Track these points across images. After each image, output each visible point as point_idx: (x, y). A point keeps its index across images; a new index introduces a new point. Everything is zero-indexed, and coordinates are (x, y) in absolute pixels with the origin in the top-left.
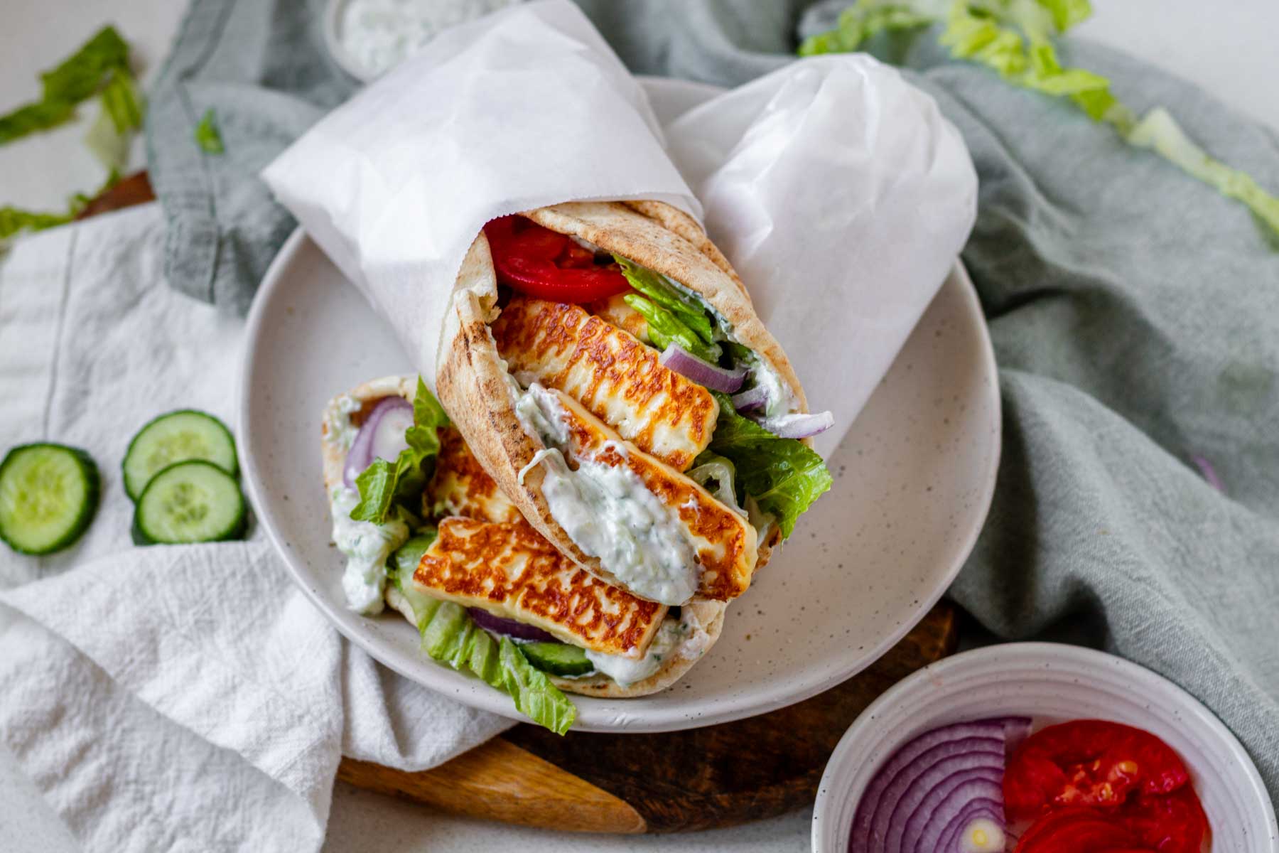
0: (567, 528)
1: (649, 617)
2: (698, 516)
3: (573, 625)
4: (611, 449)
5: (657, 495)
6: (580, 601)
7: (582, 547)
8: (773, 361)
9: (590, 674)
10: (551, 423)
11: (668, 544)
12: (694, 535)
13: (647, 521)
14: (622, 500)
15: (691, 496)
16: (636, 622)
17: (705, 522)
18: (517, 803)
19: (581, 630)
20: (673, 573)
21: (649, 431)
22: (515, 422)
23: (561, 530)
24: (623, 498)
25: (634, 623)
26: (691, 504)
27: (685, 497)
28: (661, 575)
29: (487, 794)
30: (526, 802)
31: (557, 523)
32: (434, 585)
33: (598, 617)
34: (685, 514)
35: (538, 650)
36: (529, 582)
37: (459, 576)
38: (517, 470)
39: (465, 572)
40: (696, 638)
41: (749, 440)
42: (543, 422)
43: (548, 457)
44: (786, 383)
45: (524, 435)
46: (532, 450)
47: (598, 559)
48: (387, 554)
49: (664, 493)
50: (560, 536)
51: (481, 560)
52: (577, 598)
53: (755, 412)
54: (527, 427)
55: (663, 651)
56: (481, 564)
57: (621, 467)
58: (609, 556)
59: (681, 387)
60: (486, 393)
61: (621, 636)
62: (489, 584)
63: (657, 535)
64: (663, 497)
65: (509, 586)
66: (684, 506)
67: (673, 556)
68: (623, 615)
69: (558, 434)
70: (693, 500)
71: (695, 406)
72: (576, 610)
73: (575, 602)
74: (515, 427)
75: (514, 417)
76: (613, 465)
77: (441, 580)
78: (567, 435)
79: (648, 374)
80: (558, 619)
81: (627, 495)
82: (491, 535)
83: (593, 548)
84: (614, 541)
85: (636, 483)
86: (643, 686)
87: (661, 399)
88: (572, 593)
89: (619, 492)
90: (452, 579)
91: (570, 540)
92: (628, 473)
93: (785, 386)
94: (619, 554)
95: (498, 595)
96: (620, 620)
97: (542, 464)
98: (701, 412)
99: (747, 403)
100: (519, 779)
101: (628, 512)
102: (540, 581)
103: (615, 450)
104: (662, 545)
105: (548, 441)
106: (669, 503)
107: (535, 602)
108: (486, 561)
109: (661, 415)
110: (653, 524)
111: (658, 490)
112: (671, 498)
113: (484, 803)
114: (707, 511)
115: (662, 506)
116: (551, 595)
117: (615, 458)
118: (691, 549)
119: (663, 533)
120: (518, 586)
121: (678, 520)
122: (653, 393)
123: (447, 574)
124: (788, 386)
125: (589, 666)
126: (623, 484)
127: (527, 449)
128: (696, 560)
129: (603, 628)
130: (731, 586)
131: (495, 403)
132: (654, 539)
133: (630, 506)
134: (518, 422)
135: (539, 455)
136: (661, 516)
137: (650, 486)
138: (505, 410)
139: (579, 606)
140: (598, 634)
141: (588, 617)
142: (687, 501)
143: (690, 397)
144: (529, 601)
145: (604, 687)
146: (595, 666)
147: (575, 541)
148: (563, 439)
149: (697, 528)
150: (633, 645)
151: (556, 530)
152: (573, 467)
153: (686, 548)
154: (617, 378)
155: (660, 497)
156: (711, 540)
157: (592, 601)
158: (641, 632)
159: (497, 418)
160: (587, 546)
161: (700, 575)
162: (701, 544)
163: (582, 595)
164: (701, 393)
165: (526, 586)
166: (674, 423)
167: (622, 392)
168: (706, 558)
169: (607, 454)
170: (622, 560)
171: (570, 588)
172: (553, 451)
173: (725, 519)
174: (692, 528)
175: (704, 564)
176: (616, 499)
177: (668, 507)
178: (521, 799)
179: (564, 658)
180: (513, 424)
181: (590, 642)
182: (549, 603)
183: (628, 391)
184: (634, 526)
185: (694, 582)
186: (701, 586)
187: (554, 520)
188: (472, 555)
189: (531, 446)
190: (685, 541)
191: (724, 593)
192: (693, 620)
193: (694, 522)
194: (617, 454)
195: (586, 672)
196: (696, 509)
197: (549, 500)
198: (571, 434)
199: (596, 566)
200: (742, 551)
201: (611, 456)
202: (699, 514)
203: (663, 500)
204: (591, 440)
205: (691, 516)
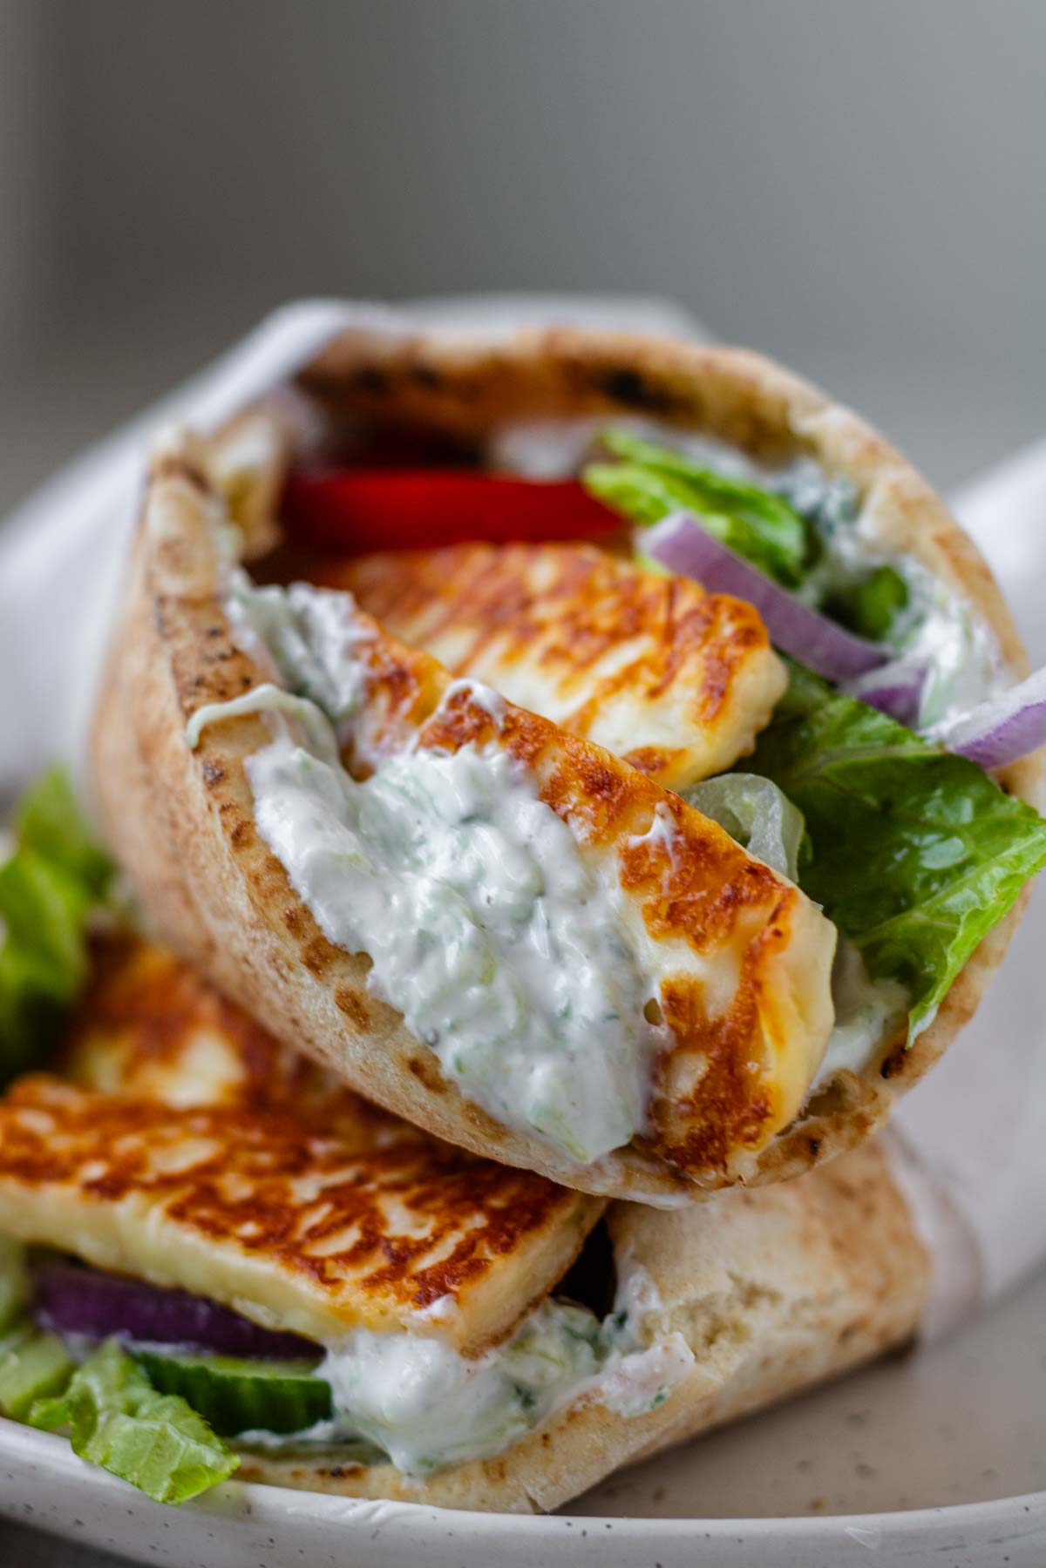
0: (290, 859)
2: (672, 868)
3: (292, 1254)
4: (460, 699)
5: (565, 819)
6: (331, 1214)
7: (324, 918)
8: (954, 562)
9: (321, 1428)
10: (319, 663)
11: (576, 953)
12: (654, 936)
13: (523, 879)
14: (465, 828)
15: (660, 806)
16: (472, 1248)
17: (687, 886)
19: (317, 1268)
20: (575, 1031)
22: (217, 624)
23: (276, 866)
24: (468, 820)
25: (464, 1252)
26: (658, 829)
27: (640, 818)
28: (538, 1029)
31: (266, 845)
33: (369, 1242)
34: (637, 871)
36: (205, 1180)
38: (189, 712)
39: (40, 1148)
40: (652, 1351)
42: (296, 649)
44: (984, 627)
45: (236, 652)
46: (245, 680)
47: (363, 961)
49: (588, 809)
50: (268, 880)
52: (325, 1210)
54: (247, 640)
57: (479, 750)
58: (396, 947)
59: (689, 602)
60: (159, 559)
61: (420, 1277)
62: (94, 1170)
63: (549, 926)
64: (581, 824)
65: (147, 1178)
66: (635, 841)
67: (583, 988)
68: (437, 1239)
69: (332, 686)
70: (663, 816)
71: (716, 644)
72: (313, 1230)
73: (316, 1216)
74: (214, 633)
75: (219, 614)
76: (460, 747)
79: (612, 612)
80: (256, 1246)
81: (480, 815)
83: (354, 921)
84: (419, 913)
85: (515, 784)
87: (630, 651)
88: (313, 1206)
89: (461, 802)
91: (294, 894)
92: (495, 757)
93: (980, 635)
94: (426, 945)
95: (111, 1188)
96: (424, 1247)
97: (264, 719)
98: (732, 655)
99: (872, 692)
101: (476, 858)
102: (239, 1183)
103: (471, 699)
104: (557, 952)
106: (596, 838)
107: (203, 1213)
108: (107, 1138)
109: (625, 679)
110: (541, 894)
111: (571, 802)
112: (605, 821)
114: (699, 852)
115: (578, 850)
116: (260, 1206)
117: (469, 723)
118: (641, 981)
119: (564, 923)
121: (613, 894)
122: (615, 641)
124: (987, 632)
125: (319, 1404)
126: (475, 780)
127: (232, 676)
128: (651, 1013)
130: (742, 1100)
131: (176, 579)
132: (536, 938)
133: (486, 840)
134: (227, 626)
135: (264, 694)
136: (566, 878)
137: (552, 795)
138: (201, 597)
139: (322, 1224)
140: (354, 1275)
141: (342, 1241)
142: (646, 829)
143: (709, 622)
144: (190, 1209)
145: (355, 1473)
146: (338, 1400)
147: (305, 892)
148: (345, 697)
149: (664, 910)
150: (448, 1293)
151: (257, 865)
152: (360, 773)
153: (624, 976)
154: (531, 629)
155: (573, 823)
156: (699, 941)
157: (363, 1215)
158: (477, 1268)
159: (170, 610)
160: (339, 912)
161: (660, 1064)
162: (671, 962)
163: (341, 1207)
164: (737, 613)
165: (195, 1185)
166: (654, 693)
167: (536, 651)
168: (681, 1001)
169: (450, 719)
170: (431, 962)
171: (311, 1199)
172: (306, 706)
173: (748, 877)
174: (652, 913)
175: (673, 1027)
176: (451, 822)
177: (592, 850)
180: (208, 626)
182: (245, 1218)
183: (552, 649)
184: (487, 900)
185: (635, 1083)
186: (656, 1110)
187: (259, 837)
189: (249, 674)
190: (626, 954)
191: (723, 1131)
192: (642, 1296)
193: (660, 888)
194: (477, 710)
195: (311, 1422)
196: (669, 847)
197: (257, 792)
198: (370, 688)
199: (350, 983)
200: (780, 948)
201: (460, 719)
202: (675, 859)
203: (581, 830)
204: (416, 693)
205: (653, 870)
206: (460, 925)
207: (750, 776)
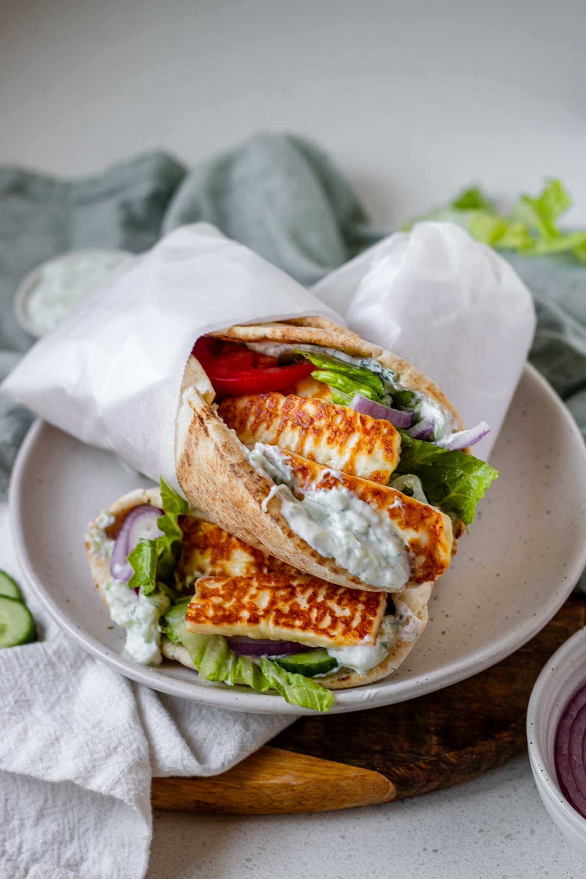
0: (306, 539)
1: (375, 611)
2: (403, 512)
3: (316, 629)
4: (327, 475)
5: (368, 503)
6: (318, 612)
7: (321, 552)
8: (434, 394)
9: (335, 670)
11: (384, 539)
12: (402, 529)
13: (365, 524)
14: (343, 513)
15: (396, 497)
16: (365, 616)
17: (409, 516)
18: (293, 790)
19: (324, 632)
20: (391, 561)
21: (352, 462)
22: (251, 469)
23: (302, 541)
24: (343, 510)
25: (364, 618)
26: (397, 503)
27: (390, 499)
28: (384, 564)
29: (269, 787)
30: (300, 788)
31: (298, 536)
32: (203, 622)
33: (335, 620)
34: (393, 514)
35: (292, 660)
36: (275, 607)
37: (220, 613)
38: (260, 502)
39: (224, 610)
40: (411, 623)
41: (427, 459)
42: (271, 467)
43: (281, 491)
44: (447, 410)
45: (260, 477)
46: (268, 486)
47: (333, 559)
48: (159, 616)
49: (374, 500)
50: (302, 545)
51: (234, 600)
52: (315, 610)
53: (427, 437)
54: (260, 471)
55: (389, 638)
56: (235, 602)
57: (337, 488)
58: (342, 555)
59: (370, 423)
60: (225, 452)
61: (356, 629)
62: (245, 614)
63: (375, 534)
64: (374, 504)
65: (261, 613)
66: (391, 507)
67: (390, 548)
68: (354, 615)
69: (284, 474)
70: (398, 500)
71: (383, 435)
72: (317, 619)
73: (314, 614)
74: (252, 472)
75: (249, 466)
76: (331, 488)
77: (207, 617)
78: (291, 475)
79: (341, 423)
80: (303, 628)
81: (346, 508)
82: (237, 583)
83: (329, 551)
84: (344, 542)
85: (351, 497)
86: (377, 671)
87: (355, 438)
88: (310, 609)
89: (340, 506)
90: (216, 616)
91: (311, 548)
92: (344, 491)
93: (446, 412)
94: (349, 552)
95: (254, 620)
96: (352, 618)
97: (277, 496)
98: (389, 438)
99: (420, 432)
100: (291, 771)
101: (349, 520)
102: (283, 605)
103: (331, 475)
104: (379, 541)
105: (277, 481)
106: (379, 507)
107: (283, 620)
108: (239, 600)
109: (358, 448)
110: (370, 526)
111: (369, 499)
112: (381, 503)
113: (268, 796)
114: (409, 507)
115: (375, 511)
116: (295, 613)
117: (332, 482)
118: (402, 541)
119: (379, 532)
120: (267, 611)
121: (388, 520)
122: (349, 434)
123: (211, 613)
124: (448, 411)
125: (334, 663)
126: (342, 499)
127: (264, 487)
128: (407, 549)
129: (341, 627)
130: (436, 565)
131: (233, 457)
132: (372, 538)
133: (350, 516)
134: (253, 468)
135: (274, 489)
136: (375, 519)
137: (363, 497)
138: (242, 461)
139: (318, 616)
140: (337, 632)
141: (327, 621)
142: (393, 503)
143: (378, 429)
144: (279, 620)
145: (348, 678)
146: (339, 661)
147: (314, 547)
148: (289, 477)
149: (404, 523)
150: (367, 633)
151: (298, 542)
152: (300, 498)
153: (398, 541)
154: (318, 432)
155: (372, 504)
156: (416, 529)
157: (327, 610)
158: (370, 623)
159: (237, 468)
161: (411, 561)
162: (409, 535)
163: (318, 608)
164: (386, 425)
165: (274, 611)
166: (370, 452)
167: (324, 439)
168: (414, 545)
169: (325, 481)
170: (352, 556)
171: (307, 606)
172: (283, 486)
173: (424, 511)
174: (400, 524)
175: (414, 551)
176: (338, 513)
177: (378, 511)
178: (296, 786)
179: (312, 660)
180: (249, 470)
181: (333, 638)
182: (294, 619)
183: (329, 438)
184: (356, 531)
185: (407, 567)
186: (413, 571)
187: (295, 534)
188: (227, 597)
189: (267, 484)
190: (396, 535)
191: (432, 573)
192: (406, 611)
193: (401, 518)
194: (333, 478)
195: (332, 668)
196: (401, 507)
197: (288, 521)
198: (294, 473)
199: (332, 565)
200: (442, 531)
201: (328, 481)
202: (404, 511)
203: (374, 506)
204: (310, 474)
205: (398, 513)
206: (356, 544)
207: (409, 475)
